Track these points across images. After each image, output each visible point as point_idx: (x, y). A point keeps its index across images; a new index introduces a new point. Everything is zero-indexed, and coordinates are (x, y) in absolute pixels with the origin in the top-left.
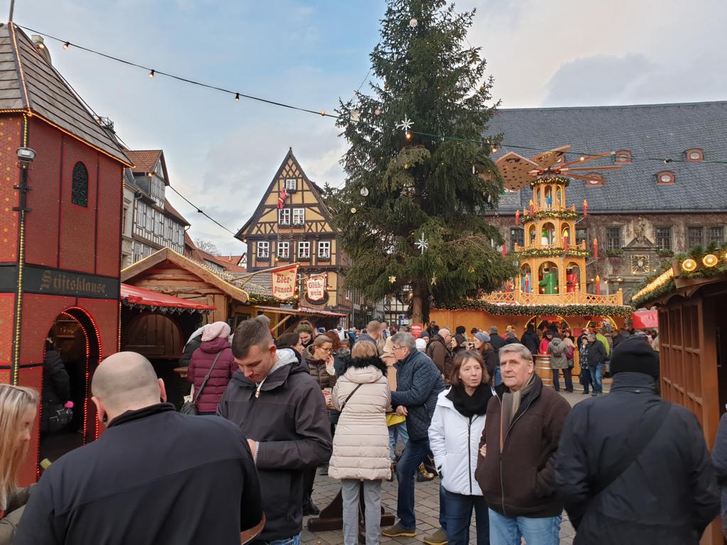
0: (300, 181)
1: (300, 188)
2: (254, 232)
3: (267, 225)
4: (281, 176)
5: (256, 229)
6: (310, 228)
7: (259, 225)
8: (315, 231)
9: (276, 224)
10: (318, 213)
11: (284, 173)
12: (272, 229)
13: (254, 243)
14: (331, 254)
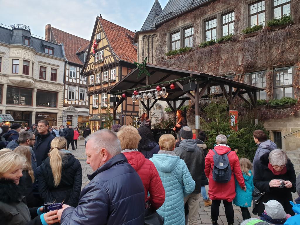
0: (102, 33)
1: (102, 38)
2: (87, 71)
3: (91, 65)
4: (96, 34)
5: (88, 68)
6: (106, 62)
7: (88, 66)
8: (107, 63)
10: (108, 51)
11: (97, 31)
12: (92, 67)
13: (89, 77)
14: (116, 77)
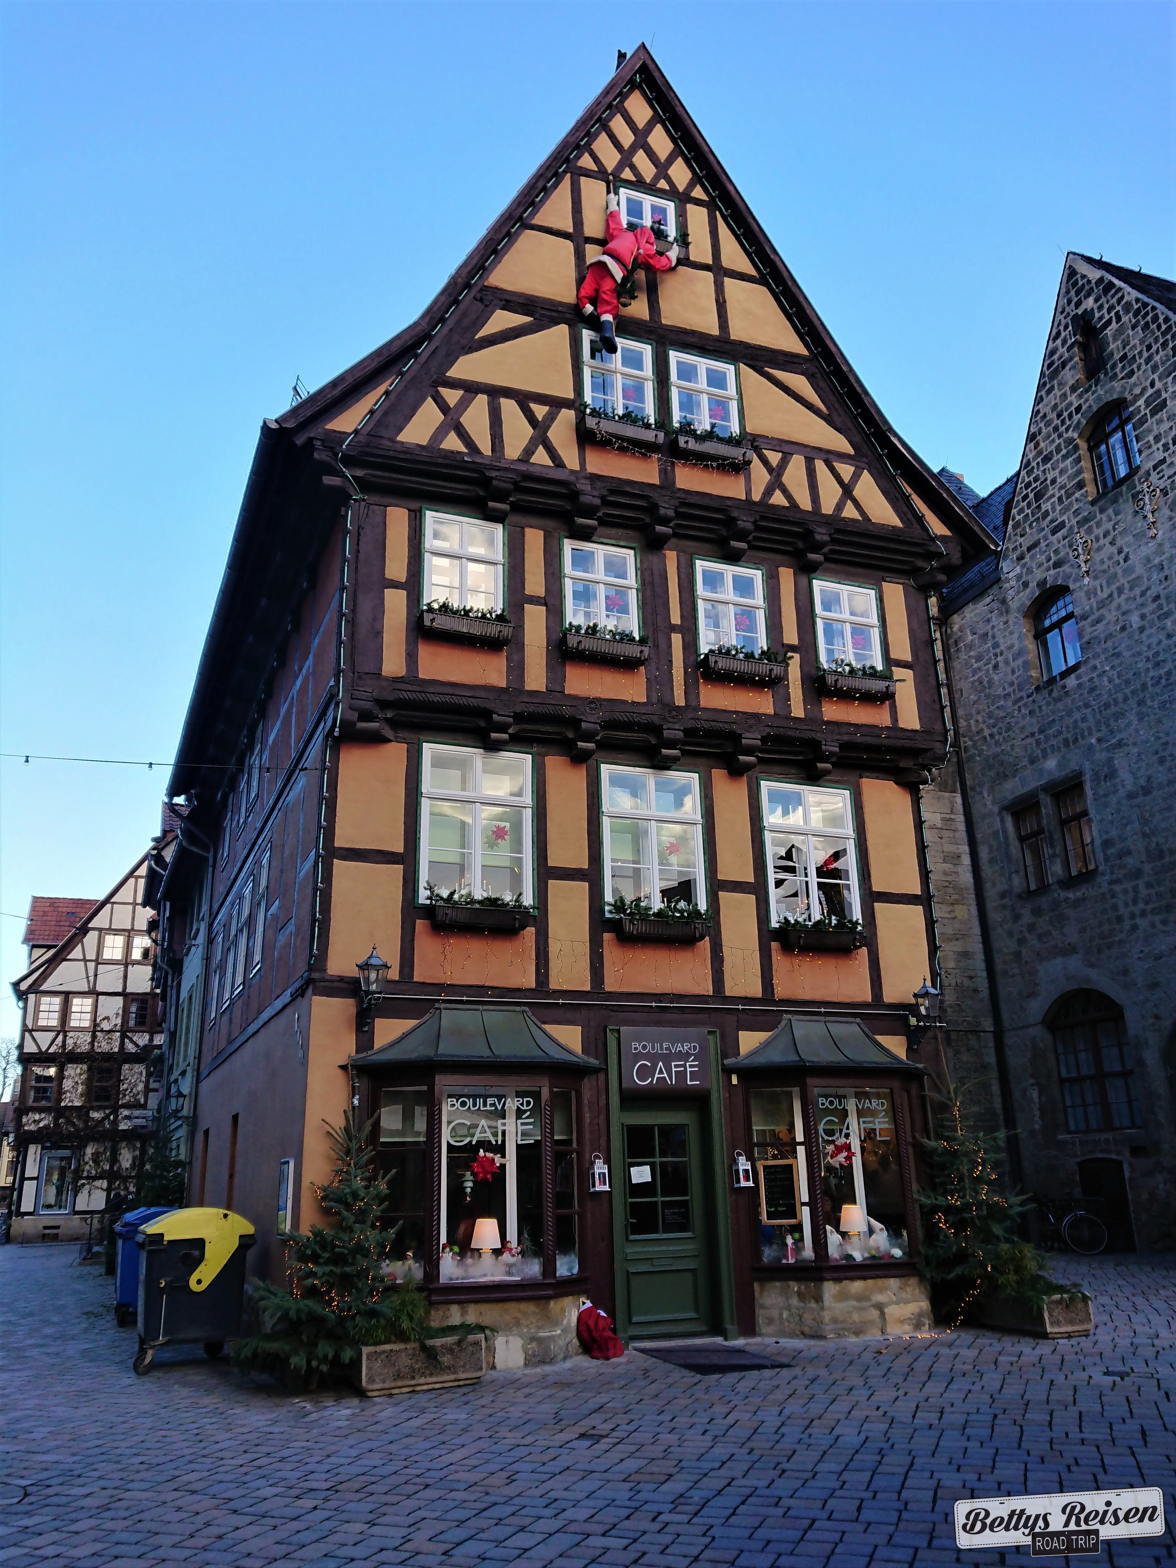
0: (698, 216)
1: (701, 253)
2: (412, 435)
3: (509, 407)
4: (588, 163)
5: (430, 413)
6: (776, 483)
7: (452, 396)
8: (805, 503)
9: (567, 416)
10: (809, 406)
11: (607, 153)
12: (541, 438)
14: (887, 658)
